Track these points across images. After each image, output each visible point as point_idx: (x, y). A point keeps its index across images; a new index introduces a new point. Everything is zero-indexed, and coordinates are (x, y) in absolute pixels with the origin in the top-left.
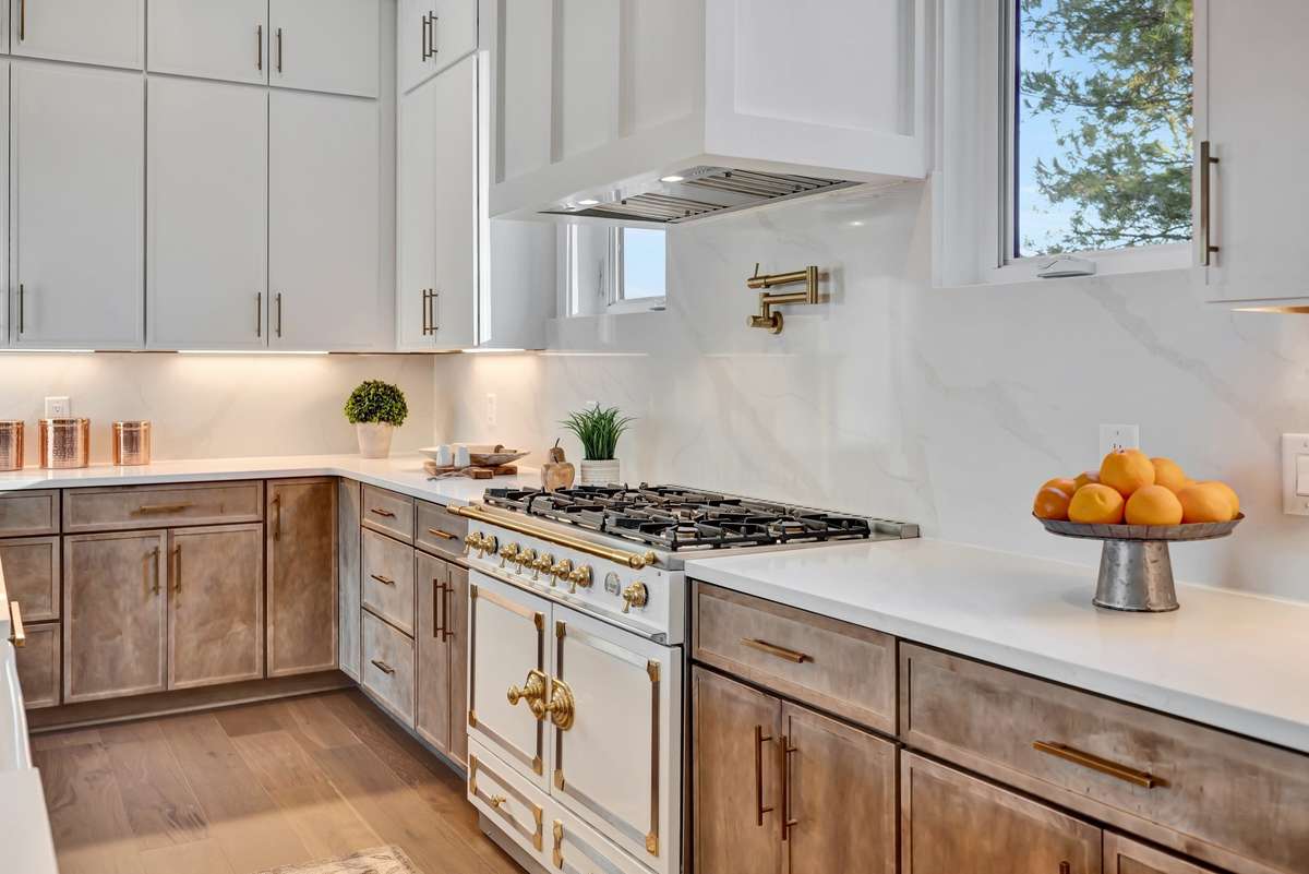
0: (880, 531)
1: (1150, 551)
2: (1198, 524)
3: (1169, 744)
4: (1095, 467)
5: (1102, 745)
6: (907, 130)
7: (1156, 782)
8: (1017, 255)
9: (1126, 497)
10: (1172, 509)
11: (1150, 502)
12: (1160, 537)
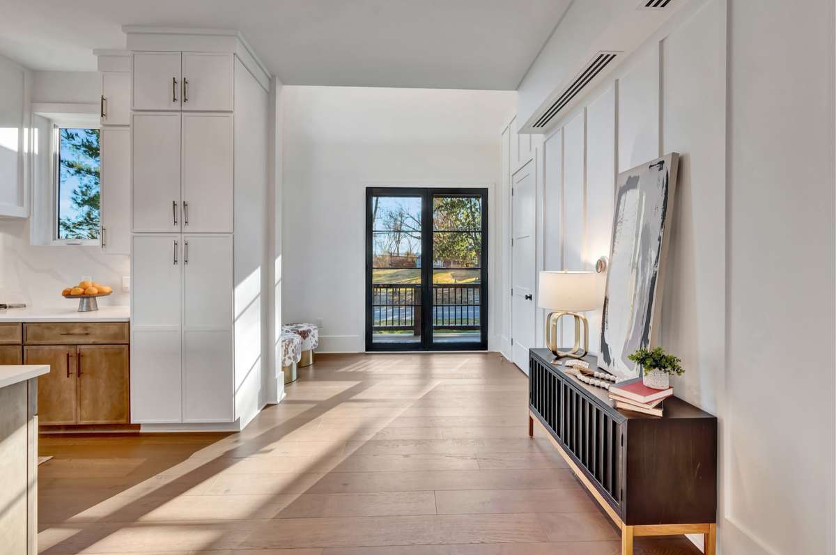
0: (10, 307)
1: (91, 299)
2: (101, 293)
3: (90, 327)
4: (78, 285)
5: (77, 331)
6: (22, 205)
7: (87, 334)
8: (59, 237)
9: (85, 289)
10: (95, 291)
11: (90, 290)
12: (94, 297)
